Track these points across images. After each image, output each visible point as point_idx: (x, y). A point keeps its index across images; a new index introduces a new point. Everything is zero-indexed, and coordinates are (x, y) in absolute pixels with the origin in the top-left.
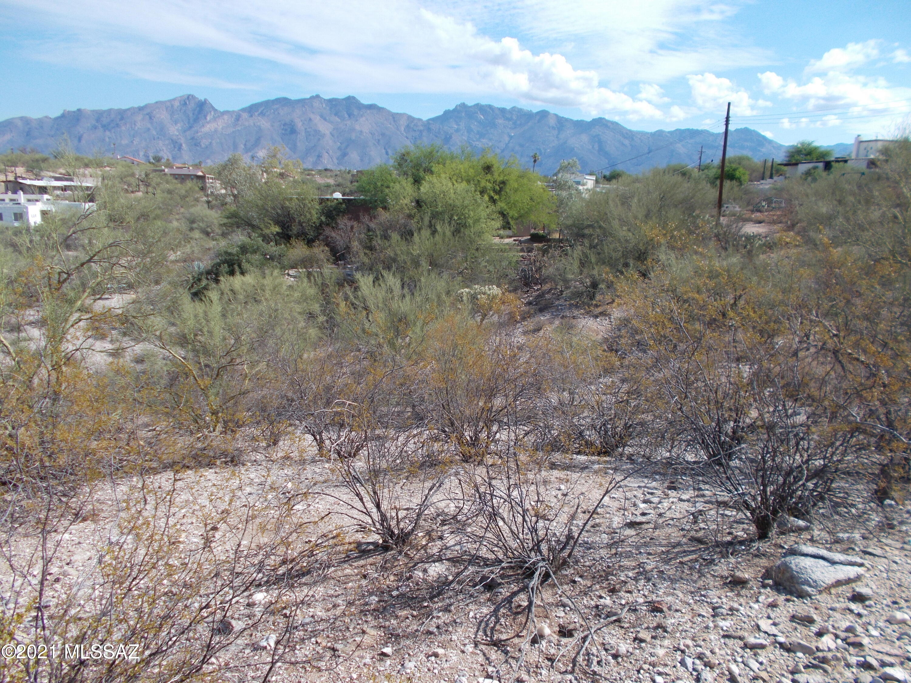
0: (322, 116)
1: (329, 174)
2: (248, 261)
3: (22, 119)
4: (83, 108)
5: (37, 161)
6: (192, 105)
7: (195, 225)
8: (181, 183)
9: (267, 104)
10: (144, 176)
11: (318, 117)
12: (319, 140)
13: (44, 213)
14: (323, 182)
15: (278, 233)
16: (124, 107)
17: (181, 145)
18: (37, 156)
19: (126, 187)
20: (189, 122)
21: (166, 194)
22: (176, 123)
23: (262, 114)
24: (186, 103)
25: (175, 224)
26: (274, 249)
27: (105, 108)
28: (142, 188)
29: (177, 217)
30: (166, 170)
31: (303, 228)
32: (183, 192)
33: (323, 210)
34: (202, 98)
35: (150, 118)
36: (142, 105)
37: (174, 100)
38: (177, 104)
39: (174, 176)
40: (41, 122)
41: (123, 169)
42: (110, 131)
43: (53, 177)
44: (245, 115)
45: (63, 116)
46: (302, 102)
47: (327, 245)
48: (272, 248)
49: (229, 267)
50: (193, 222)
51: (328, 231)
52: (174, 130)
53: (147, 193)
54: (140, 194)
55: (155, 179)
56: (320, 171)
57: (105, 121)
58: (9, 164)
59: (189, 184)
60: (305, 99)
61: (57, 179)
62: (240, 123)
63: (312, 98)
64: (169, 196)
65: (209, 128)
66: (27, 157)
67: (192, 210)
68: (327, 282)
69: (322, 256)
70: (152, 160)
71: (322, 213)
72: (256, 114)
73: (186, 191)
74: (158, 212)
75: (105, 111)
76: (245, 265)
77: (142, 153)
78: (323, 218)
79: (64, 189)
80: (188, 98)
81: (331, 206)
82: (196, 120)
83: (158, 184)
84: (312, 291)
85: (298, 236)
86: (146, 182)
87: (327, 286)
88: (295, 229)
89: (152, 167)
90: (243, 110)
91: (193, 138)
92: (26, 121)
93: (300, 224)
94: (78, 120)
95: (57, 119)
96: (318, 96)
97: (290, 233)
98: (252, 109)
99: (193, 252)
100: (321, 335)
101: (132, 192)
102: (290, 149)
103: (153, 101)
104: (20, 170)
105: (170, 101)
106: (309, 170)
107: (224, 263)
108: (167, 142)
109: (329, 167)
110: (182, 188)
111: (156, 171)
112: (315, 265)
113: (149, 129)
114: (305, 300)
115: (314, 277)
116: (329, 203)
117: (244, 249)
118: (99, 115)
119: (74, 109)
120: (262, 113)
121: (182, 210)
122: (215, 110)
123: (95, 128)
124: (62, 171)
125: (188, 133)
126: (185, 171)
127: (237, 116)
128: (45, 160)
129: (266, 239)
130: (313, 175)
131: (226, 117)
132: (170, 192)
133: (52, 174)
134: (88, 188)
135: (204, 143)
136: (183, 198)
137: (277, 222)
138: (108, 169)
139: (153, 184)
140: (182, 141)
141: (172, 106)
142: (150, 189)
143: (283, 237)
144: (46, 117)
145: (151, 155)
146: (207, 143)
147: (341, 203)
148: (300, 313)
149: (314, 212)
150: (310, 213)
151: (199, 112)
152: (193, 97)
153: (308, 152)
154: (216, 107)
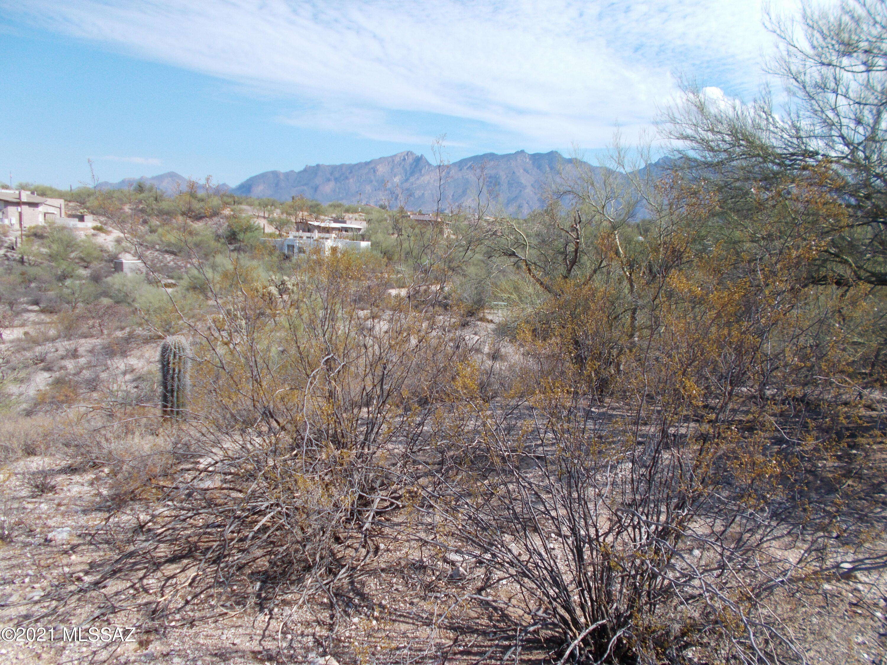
0: (525, 170)
4: (321, 163)
5: (312, 207)
6: (410, 160)
9: (476, 159)
11: (522, 171)
12: (521, 191)
17: (398, 195)
18: (310, 202)
20: (406, 175)
24: (404, 159)
27: (338, 163)
30: (411, 216)
34: (419, 154)
35: (374, 172)
36: (369, 160)
37: (395, 156)
39: (418, 221)
40: (288, 175)
42: (340, 183)
44: (455, 169)
45: (305, 170)
46: (508, 157)
57: (337, 175)
60: (510, 154)
62: (450, 176)
63: (517, 153)
65: (423, 180)
72: (465, 168)
75: (338, 166)
79: (340, 230)
80: (408, 153)
82: (412, 173)
90: (454, 164)
91: (408, 190)
92: (275, 174)
94: (317, 173)
95: (300, 172)
96: (522, 152)
98: (461, 164)
103: (377, 157)
105: (392, 157)
108: (386, 193)
113: (372, 181)
118: (334, 168)
119: (314, 164)
120: (470, 167)
122: (429, 165)
124: (333, 215)
125: (405, 185)
131: (438, 171)
133: (328, 218)
135: (418, 193)
140: (399, 191)
141: (393, 161)
146: (420, 194)
151: (416, 166)
152: (412, 153)
153: (509, 202)
154: (431, 162)
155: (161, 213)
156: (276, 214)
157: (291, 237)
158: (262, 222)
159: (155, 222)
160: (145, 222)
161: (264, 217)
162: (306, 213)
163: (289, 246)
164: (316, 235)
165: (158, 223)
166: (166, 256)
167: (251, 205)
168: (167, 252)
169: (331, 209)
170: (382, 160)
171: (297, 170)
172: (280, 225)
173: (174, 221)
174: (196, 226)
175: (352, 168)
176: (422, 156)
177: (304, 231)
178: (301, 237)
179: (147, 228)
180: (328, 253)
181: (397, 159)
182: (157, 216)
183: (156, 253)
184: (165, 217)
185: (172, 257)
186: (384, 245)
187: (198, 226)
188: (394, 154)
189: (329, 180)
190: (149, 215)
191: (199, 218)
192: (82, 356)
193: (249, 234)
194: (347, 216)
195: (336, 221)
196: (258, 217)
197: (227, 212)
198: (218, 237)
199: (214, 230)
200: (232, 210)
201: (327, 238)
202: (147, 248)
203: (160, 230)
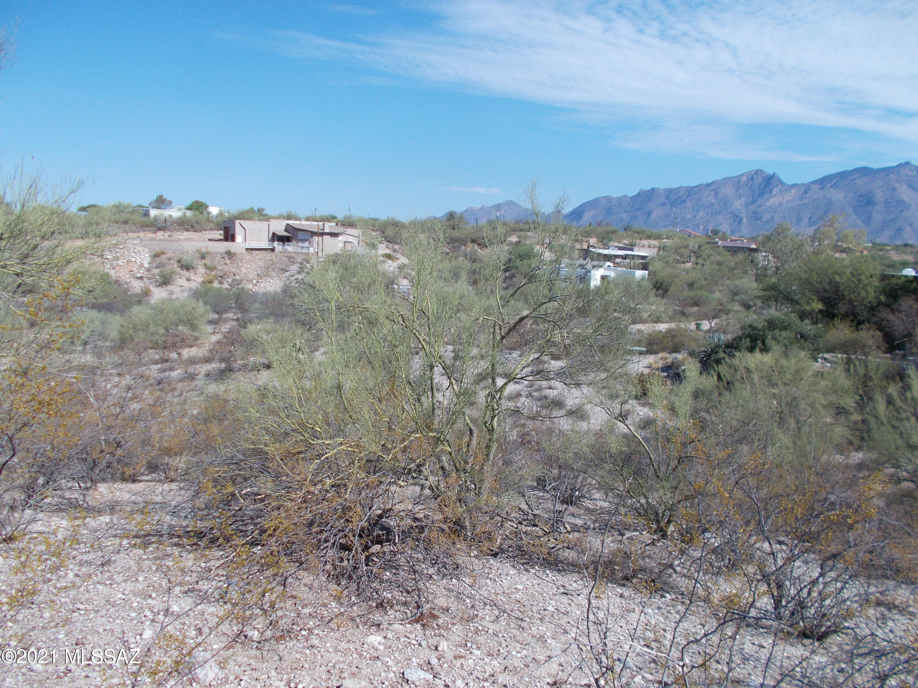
0: (909, 185)
1: (909, 250)
2: (774, 338)
3: (605, 197)
4: (656, 187)
5: (608, 232)
6: (759, 180)
7: (737, 298)
8: (733, 255)
9: (842, 175)
10: (697, 248)
11: (905, 187)
12: (902, 211)
13: (603, 278)
14: (900, 258)
15: (820, 311)
16: (693, 185)
17: (742, 219)
18: (610, 229)
19: (678, 258)
20: (753, 197)
21: (714, 266)
22: (740, 198)
23: (835, 186)
24: (752, 179)
25: (718, 295)
26: (809, 327)
27: (675, 186)
28: (693, 259)
29: (721, 288)
30: (720, 243)
31: (854, 307)
32: (733, 264)
33: (884, 288)
34: (770, 172)
35: (716, 194)
36: (710, 181)
37: (742, 175)
38: (744, 179)
39: (726, 248)
40: (620, 200)
41: (679, 241)
42: (676, 207)
43: (616, 247)
44: (816, 187)
45: (639, 195)
46: (887, 171)
47: (881, 329)
48: (807, 327)
49: (751, 342)
50: (736, 294)
51: (884, 313)
52: (738, 204)
53: (697, 264)
54: (689, 265)
55: (707, 250)
56: (897, 246)
57: (674, 197)
58: (586, 235)
59: (741, 256)
61: (620, 248)
62: (808, 196)
63: (900, 165)
64: (717, 268)
65: (773, 201)
66: (600, 229)
67: (737, 282)
68: (872, 374)
69: (870, 342)
70: (710, 234)
71: (884, 292)
72: (829, 185)
73: (736, 264)
74: (704, 283)
75: (674, 190)
76: (769, 341)
77: (701, 228)
78: (882, 298)
79: (625, 257)
80: (757, 172)
81: (897, 284)
82: (761, 194)
83: (709, 257)
84: (845, 382)
85: (844, 316)
86: (697, 254)
87: (871, 379)
88: (843, 308)
89: (707, 240)
90: (814, 182)
91: (754, 212)
92: (608, 199)
93: (850, 301)
94: (651, 198)
95: (633, 197)
96: (907, 164)
97: (836, 312)
98: (823, 182)
99: (728, 324)
100: (851, 438)
101: (683, 263)
102: (864, 222)
104: (593, 241)
105: (737, 177)
106: (884, 245)
107: (746, 337)
108: (728, 216)
109: (910, 242)
110: (731, 260)
111: (709, 243)
112: (859, 351)
113: (712, 204)
114: (835, 392)
115: (855, 365)
116: (894, 281)
117: (772, 324)
118: (669, 192)
120: (835, 184)
121: (728, 282)
122: (783, 184)
123: (664, 204)
124: (626, 242)
125: (750, 207)
126: (738, 244)
127: (806, 189)
128: (614, 232)
129: (802, 316)
130: (887, 251)
131: (793, 191)
132: (719, 264)
133: (617, 244)
134: (643, 258)
135: (766, 216)
136: (731, 270)
137: (822, 299)
138: (665, 240)
139: (704, 255)
140: (744, 214)
141: (739, 181)
142: (700, 261)
143: (827, 316)
144: (625, 196)
145: (710, 228)
146: (769, 217)
147: (911, 282)
148: (825, 407)
149: (871, 290)
150: (866, 291)
151: (766, 186)
152: (761, 171)
153: (885, 225)
154: (784, 181)
170: (726, 180)
171: (630, 195)
175: (691, 191)
176: (774, 174)
188: (740, 173)
195: (623, 248)
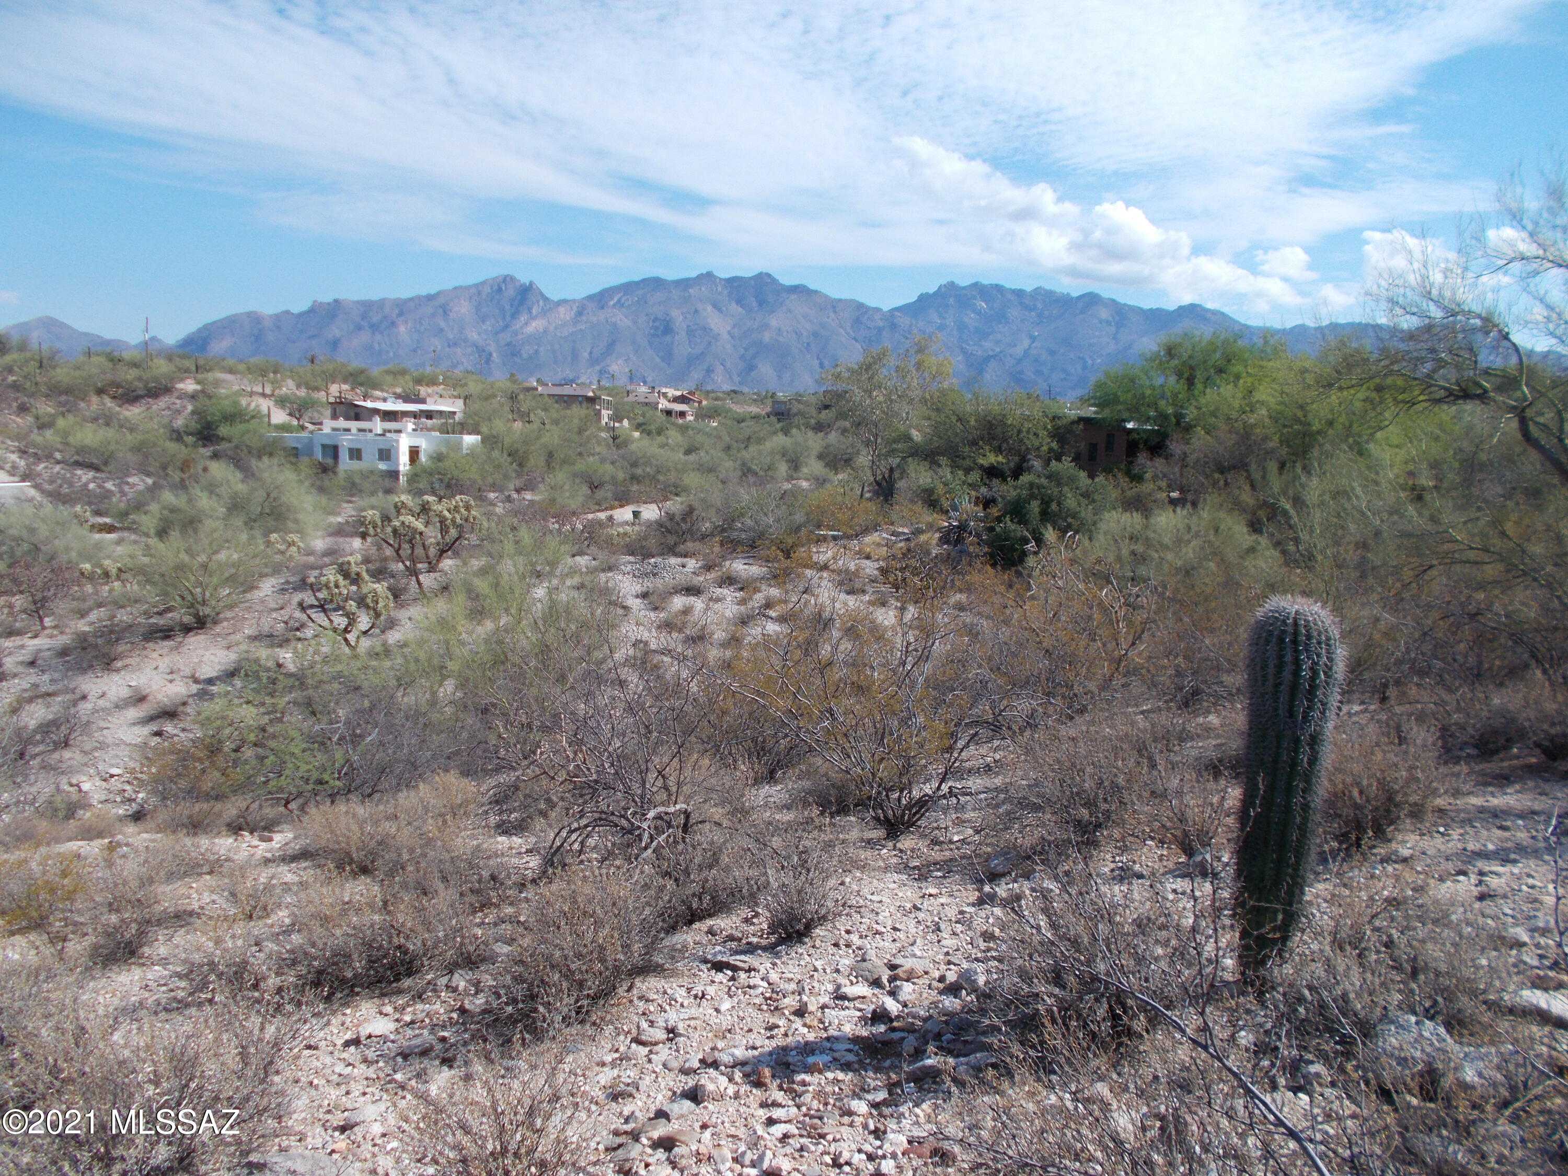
0: (715, 306)
6: (511, 292)
9: (628, 288)
11: (710, 308)
12: (710, 343)
16: (404, 296)
17: (490, 355)
20: (503, 319)
22: (484, 320)
23: (619, 304)
24: (500, 290)
27: (375, 297)
30: (540, 389)
34: (525, 280)
35: (445, 312)
36: (433, 292)
37: (484, 283)
39: (555, 397)
40: (278, 320)
42: (381, 333)
43: (396, 398)
44: (592, 307)
45: (311, 311)
46: (684, 284)
52: (481, 331)
57: (375, 319)
60: (689, 279)
62: (584, 318)
63: (700, 277)
65: (535, 325)
72: (610, 304)
75: (374, 302)
79: (415, 415)
80: (505, 279)
82: (516, 314)
90: (590, 298)
91: (509, 344)
92: (255, 318)
94: (334, 316)
95: (302, 314)
96: (709, 274)
98: (601, 299)
102: (663, 359)
103: (450, 286)
105: (476, 286)
108: (469, 350)
113: (442, 330)
118: (367, 306)
119: (328, 299)
120: (619, 302)
122: (546, 299)
125: (501, 336)
126: (568, 391)
127: (580, 308)
131: (562, 310)
134: (452, 414)
135: (527, 351)
140: (493, 348)
141: (479, 293)
146: (531, 352)
151: (521, 302)
152: (512, 279)
153: (690, 363)
154: (547, 294)
155: (55, 391)
156: (289, 387)
157: (327, 430)
158: (265, 405)
159: (46, 408)
160: (23, 409)
161: (264, 395)
162: (345, 387)
163: (324, 447)
164: (378, 425)
165: (50, 410)
166: (79, 472)
167: (231, 371)
168: (78, 464)
169: (389, 378)
170: (458, 291)
171: (296, 310)
172: (299, 409)
173: (82, 405)
174: (127, 413)
175: (403, 307)
176: (531, 283)
177: (347, 418)
178: (348, 430)
179: (30, 419)
180: (404, 459)
181: (487, 290)
182: (47, 396)
183: (58, 468)
184: (63, 398)
185: (91, 474)
186: (507, 441)
187: (133, 412)
188: (481, 279)
189: (360, 328)
190: (31, 395)
191: (130, 397)
192: (15, 675)
193: (240, 427)
194: (423, 391)
195: (407, 399)
196: (252, 394)
197: (190, 386)
198: (177, 436)
199: (166, 421)
200: (198, 383)
201: (399, 431)
202: (38, 458)
203: (61, 423)
